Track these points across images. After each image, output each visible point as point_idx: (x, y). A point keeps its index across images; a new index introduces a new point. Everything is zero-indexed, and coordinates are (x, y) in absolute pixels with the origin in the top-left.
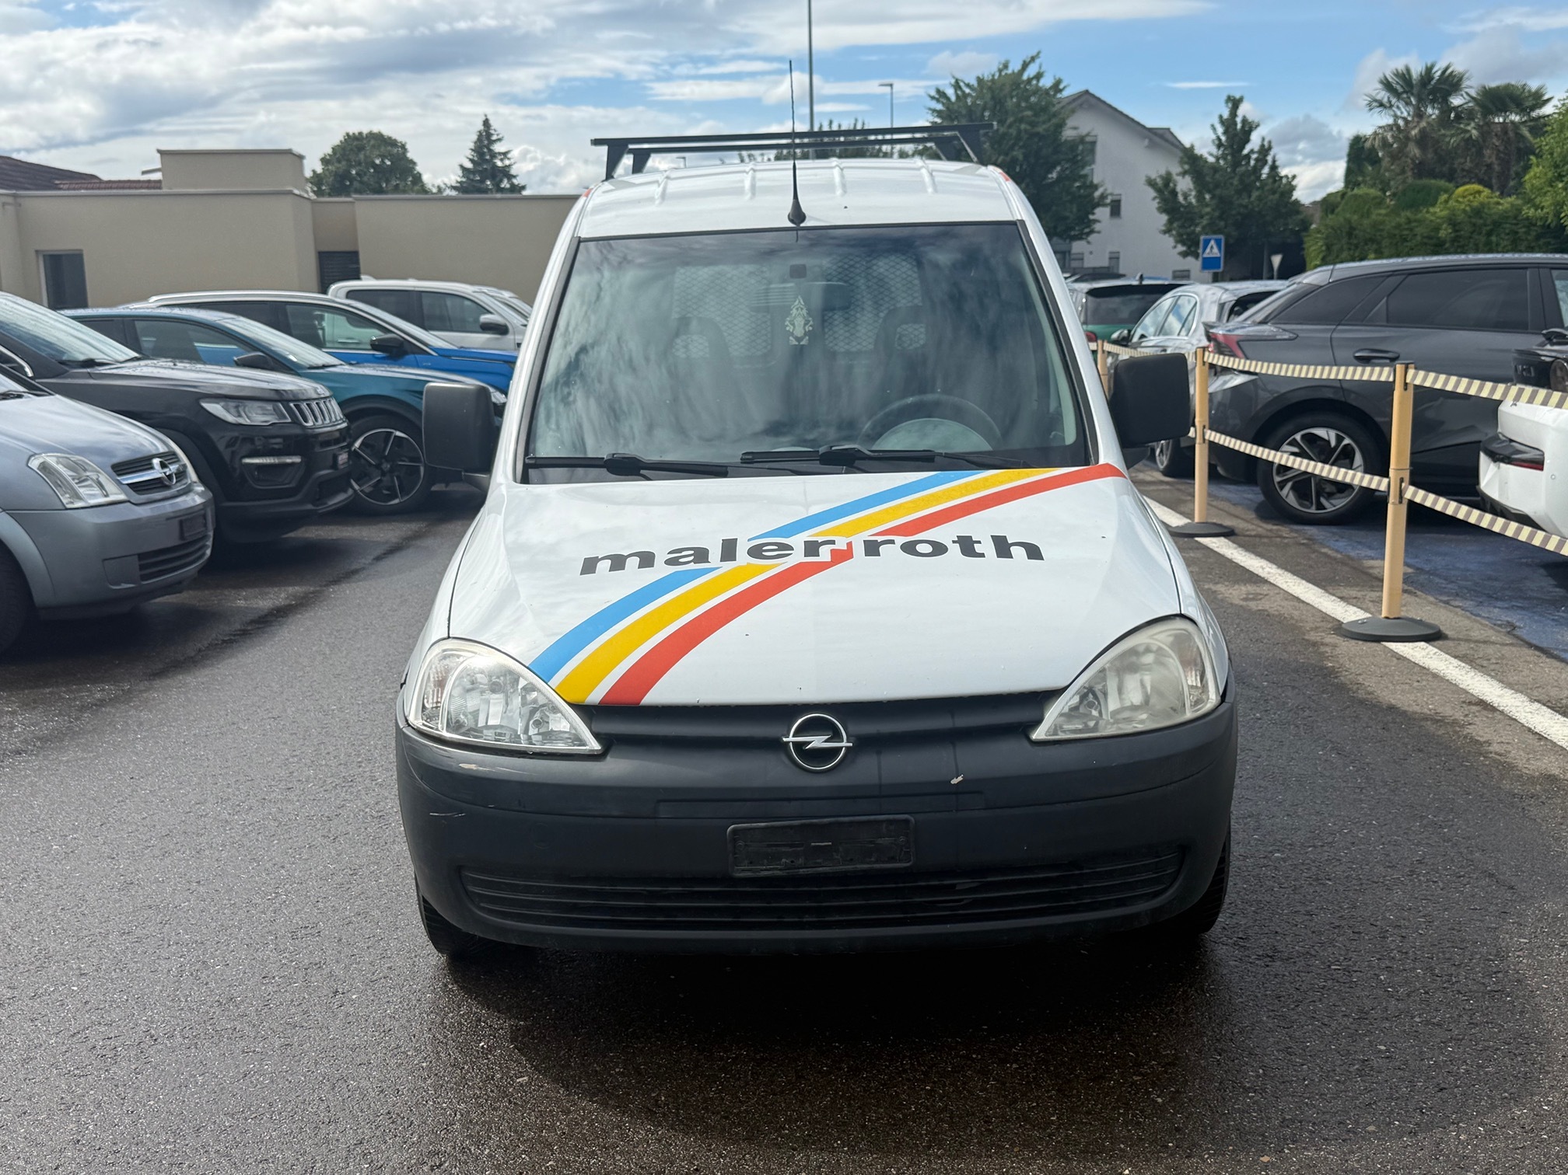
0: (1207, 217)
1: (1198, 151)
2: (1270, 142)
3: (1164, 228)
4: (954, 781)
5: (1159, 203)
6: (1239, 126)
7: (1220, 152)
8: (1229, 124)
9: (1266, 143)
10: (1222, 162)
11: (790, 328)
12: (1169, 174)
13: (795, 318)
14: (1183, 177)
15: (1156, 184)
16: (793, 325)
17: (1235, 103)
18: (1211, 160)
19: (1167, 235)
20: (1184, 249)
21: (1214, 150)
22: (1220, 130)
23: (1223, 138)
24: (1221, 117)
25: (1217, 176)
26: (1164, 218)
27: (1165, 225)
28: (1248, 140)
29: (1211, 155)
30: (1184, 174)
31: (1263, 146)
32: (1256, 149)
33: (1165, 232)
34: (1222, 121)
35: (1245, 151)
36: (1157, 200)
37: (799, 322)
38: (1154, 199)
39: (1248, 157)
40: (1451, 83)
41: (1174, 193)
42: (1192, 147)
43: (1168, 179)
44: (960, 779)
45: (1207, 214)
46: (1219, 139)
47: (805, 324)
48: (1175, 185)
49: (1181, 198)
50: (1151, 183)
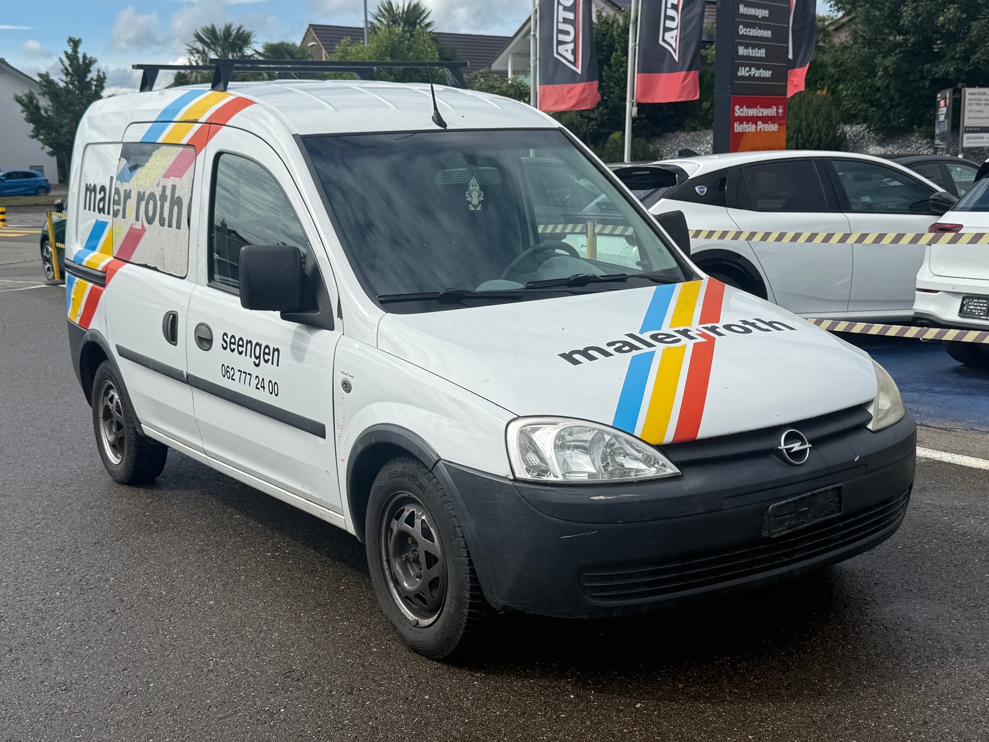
0: (67, 126)
1: (52, 77)
2: (104, 73)
3: (32, 134)
4: (856, 460)
5: (27, 115)
6: (81, 60)
7: (69, 79)
8: (72, 58)
9: (101, 74)
10: (71, 86)
11: (469, 199)
12: (31, 93)
13: (472, 192)
14: (44, 96)
15: (23, 100)
16: (471, 196)
17: (75, 43)
18: (62, 85)
19: (35, 139)
20: (50, 149)
21: (64, 78)
22: (67, 63)
23: (70, 69)
24: (66, 53)
25: (70, 96)
26: (31, 126)
27: (33, 132)
28: (89, 71)
29: (62, 80)
30: (44, 94)
31: (99, 76)
32: (95, 78)
33: (33, 137)
34: (68, 56)
35: (88, 79)
36: (26, 113)
37: (475, 195)
38: (23, 111)
39: (89, 83)
40: (243, 39)
41: (37, 108)
42: (47, 73)
43: (31, 97)
44: (858, 457)
45: (67, 124)
46: (66, 69)
47: (479, 196)
48: (37, 102)
49: (43, 112)
50: (18, 100)
